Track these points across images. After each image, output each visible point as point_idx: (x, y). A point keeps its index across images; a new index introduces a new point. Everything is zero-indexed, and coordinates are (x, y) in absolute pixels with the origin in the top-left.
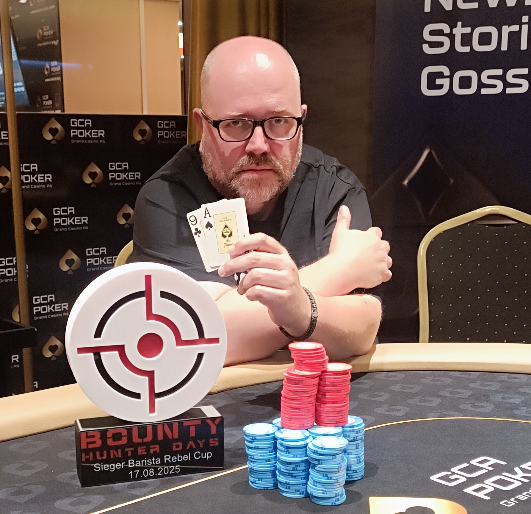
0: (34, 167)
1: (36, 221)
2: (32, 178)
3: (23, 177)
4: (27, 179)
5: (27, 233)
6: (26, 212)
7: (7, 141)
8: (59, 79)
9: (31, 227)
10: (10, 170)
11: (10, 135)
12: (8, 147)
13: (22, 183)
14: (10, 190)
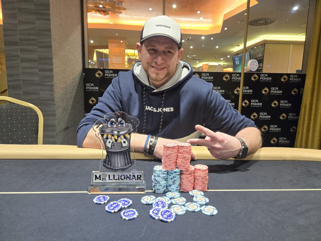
0: (247, 88)
1: (246, 103)
2: (246, 91)
3: (243, 91)
4: (245, 91)
5: (242, 106)
6: (243, 100)
7: (240, 80)
8: (262, 68)
9: (244, 105)
10: (240, 88)
11: (241, 79)
12: (240, 82)
13: (243, 92)
14: (239, 94)
